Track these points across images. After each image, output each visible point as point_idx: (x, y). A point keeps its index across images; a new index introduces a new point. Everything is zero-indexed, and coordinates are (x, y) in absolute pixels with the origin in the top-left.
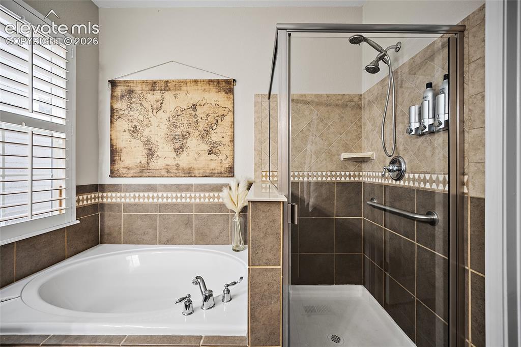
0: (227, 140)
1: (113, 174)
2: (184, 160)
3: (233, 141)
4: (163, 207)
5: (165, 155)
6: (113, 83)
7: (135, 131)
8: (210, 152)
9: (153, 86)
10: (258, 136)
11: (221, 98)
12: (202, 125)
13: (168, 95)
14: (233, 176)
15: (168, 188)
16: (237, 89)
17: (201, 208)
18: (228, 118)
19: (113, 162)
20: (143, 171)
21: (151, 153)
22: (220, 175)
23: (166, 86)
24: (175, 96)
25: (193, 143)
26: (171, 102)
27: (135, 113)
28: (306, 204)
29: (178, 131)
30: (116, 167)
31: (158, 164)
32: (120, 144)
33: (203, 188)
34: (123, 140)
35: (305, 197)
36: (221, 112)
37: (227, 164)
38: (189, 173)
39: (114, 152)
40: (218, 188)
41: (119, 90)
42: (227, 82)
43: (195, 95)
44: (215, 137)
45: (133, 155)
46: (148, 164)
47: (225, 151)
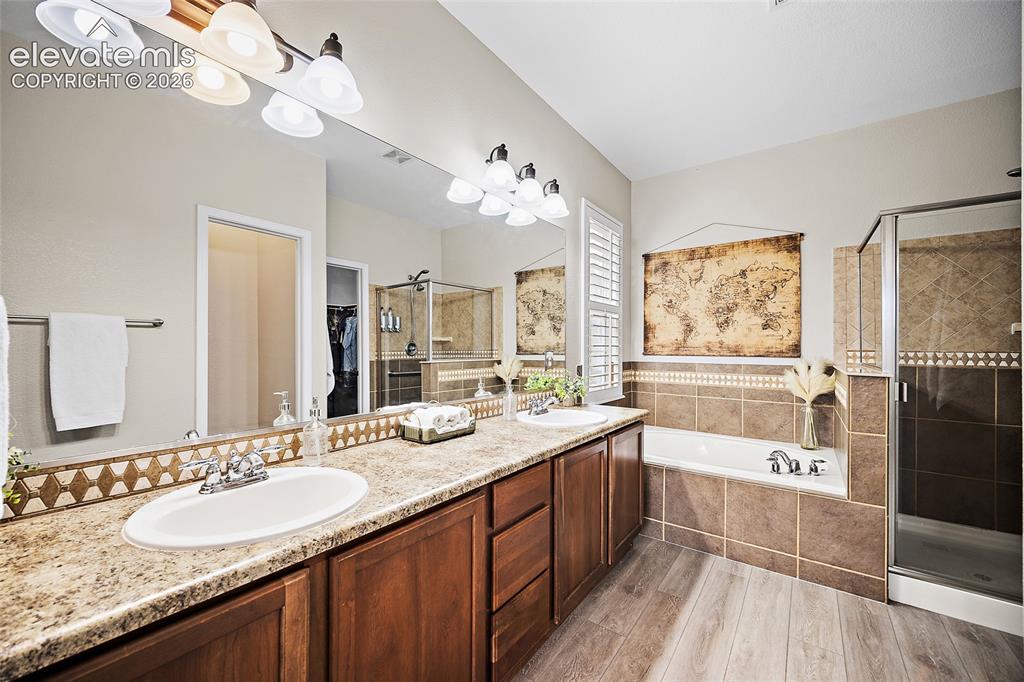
0: (790, 310)
1: (646, 352)
2: (730, 337)
3: (799, 311)
4: (702, 390)
5: (707, 331)
6: (647, 258)
7: (670, 305)
8: (765, 326)
9: (692, 255)
10: (840, 304)
11: (783, 259)
12: (754, 294)
13: (710, 264)
14: (799, 357)
15: (708, 368)
16: (804, 244)
17: (753, 394)
18: (792, 284)
19: (646, 339)
20: (679, 348)
21: (689, 329)
22: (780, 354)
23: (708, 253)
24: (718, 263)
25: (741, 316)
26: (713, 270)
27: (667, 287)
28: (930, 399)
29: (722, 304)
30: (650, 344)
31: (696, 341)
32: (653, 320)
33: (755, 370)
34: (657, 316)
35: (929, 389)
36: (781, 276)
37: (790, 341)
38: (737, 352)
39: (647, 329)
40: (779, 371)
41: (653, 264)
42: (792, 238)
43: (744, 260)
44: (771, 307)
45: (668, 331)
46: (685, 341)
47: (787, 324)
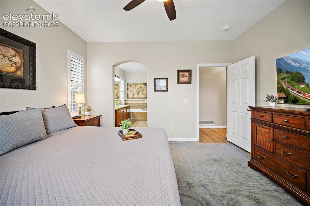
0: (145, 93)
1: (128, 98)
2: (139, 96)
3: (146, 93)
4: (135, 103)
5: (136, 95)
6: (128, 84)
7: (131, 91)
8: (143, 95)
9: (134, 84)
11: (145, 86)
12: (142, 90)
13: (136, 86)
15: (136, 100)
16: (147, 85)
17: (142, 104)
18: (146, 89)
19: (128, 96)
20: (133, 98)
21: (134, 95)
22: (144, 98)
23: (136, 84)
25: (140, 93)
26: (137, 87)
27: (131, 89)
29: (138, 92)
31: (135, 96)
32: (129, 94)
33: (142, 100)
34: (129, 93)
37: (146, 97)
38: (140, 98)
39: (128, 95)
40: (144, 100)
41: (129, 85)
42: (146, 84)
43: (140, 86)
44: (144, 92)
45: (131, 95)
47: (145, 95)
